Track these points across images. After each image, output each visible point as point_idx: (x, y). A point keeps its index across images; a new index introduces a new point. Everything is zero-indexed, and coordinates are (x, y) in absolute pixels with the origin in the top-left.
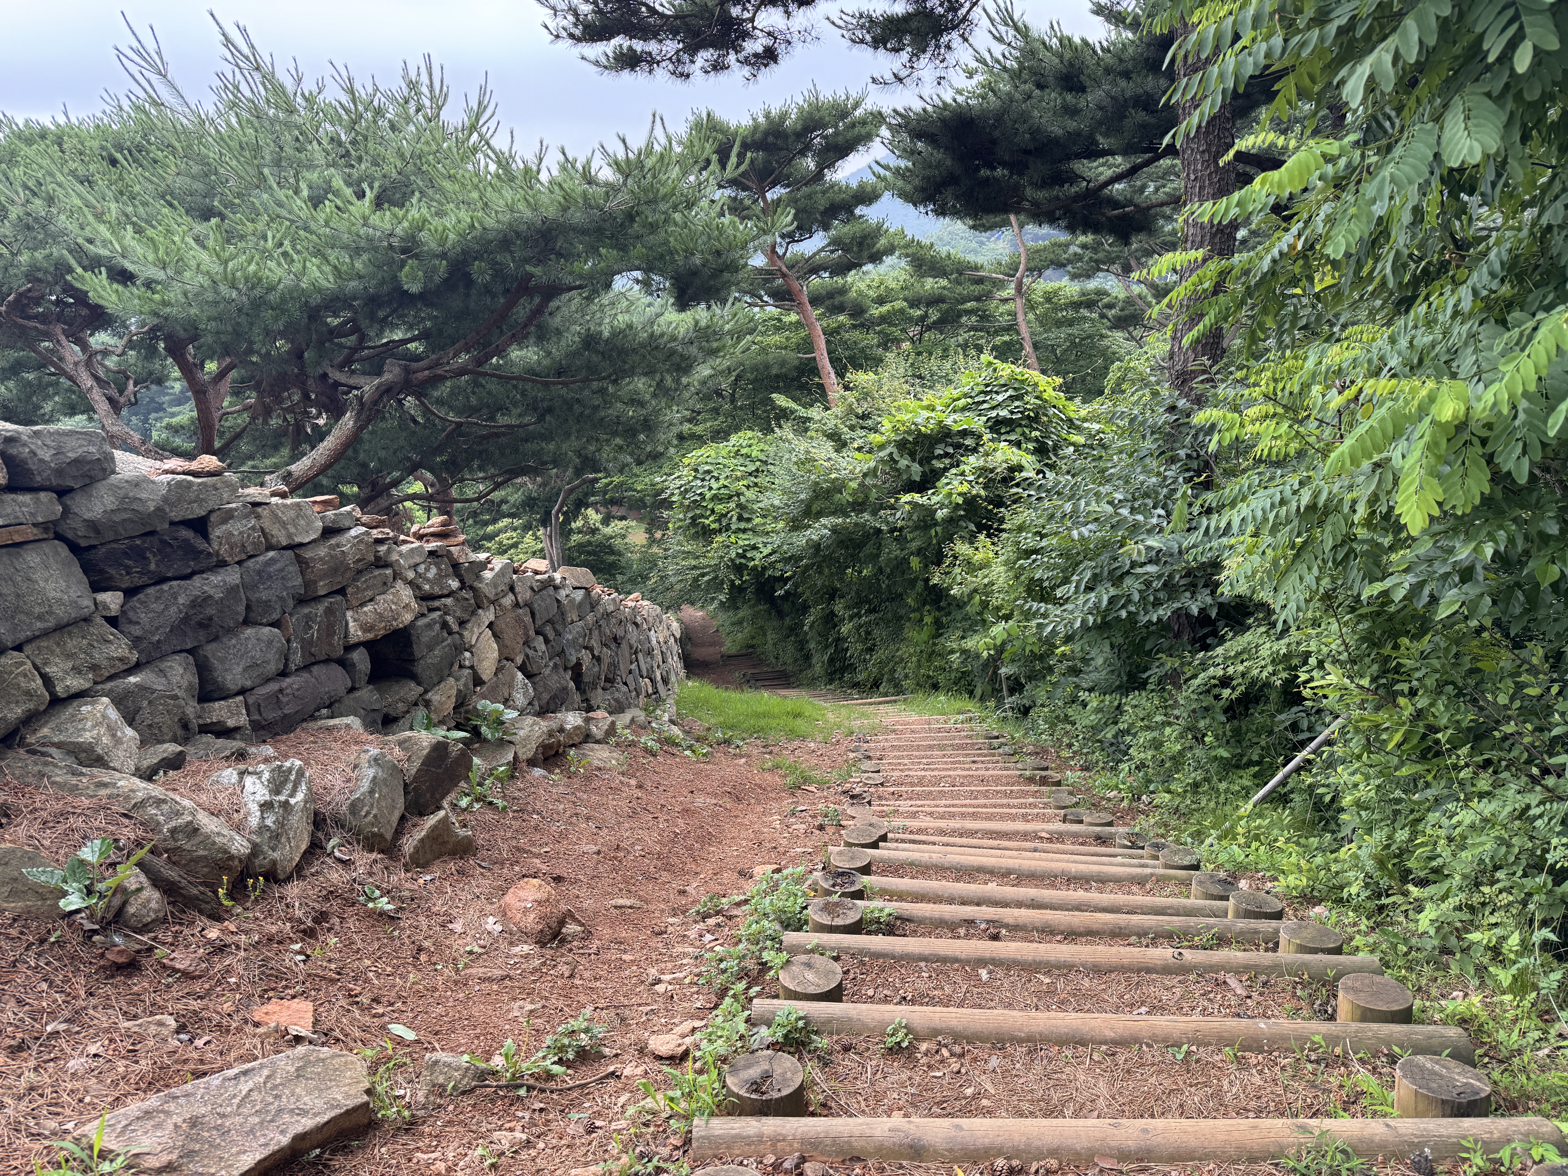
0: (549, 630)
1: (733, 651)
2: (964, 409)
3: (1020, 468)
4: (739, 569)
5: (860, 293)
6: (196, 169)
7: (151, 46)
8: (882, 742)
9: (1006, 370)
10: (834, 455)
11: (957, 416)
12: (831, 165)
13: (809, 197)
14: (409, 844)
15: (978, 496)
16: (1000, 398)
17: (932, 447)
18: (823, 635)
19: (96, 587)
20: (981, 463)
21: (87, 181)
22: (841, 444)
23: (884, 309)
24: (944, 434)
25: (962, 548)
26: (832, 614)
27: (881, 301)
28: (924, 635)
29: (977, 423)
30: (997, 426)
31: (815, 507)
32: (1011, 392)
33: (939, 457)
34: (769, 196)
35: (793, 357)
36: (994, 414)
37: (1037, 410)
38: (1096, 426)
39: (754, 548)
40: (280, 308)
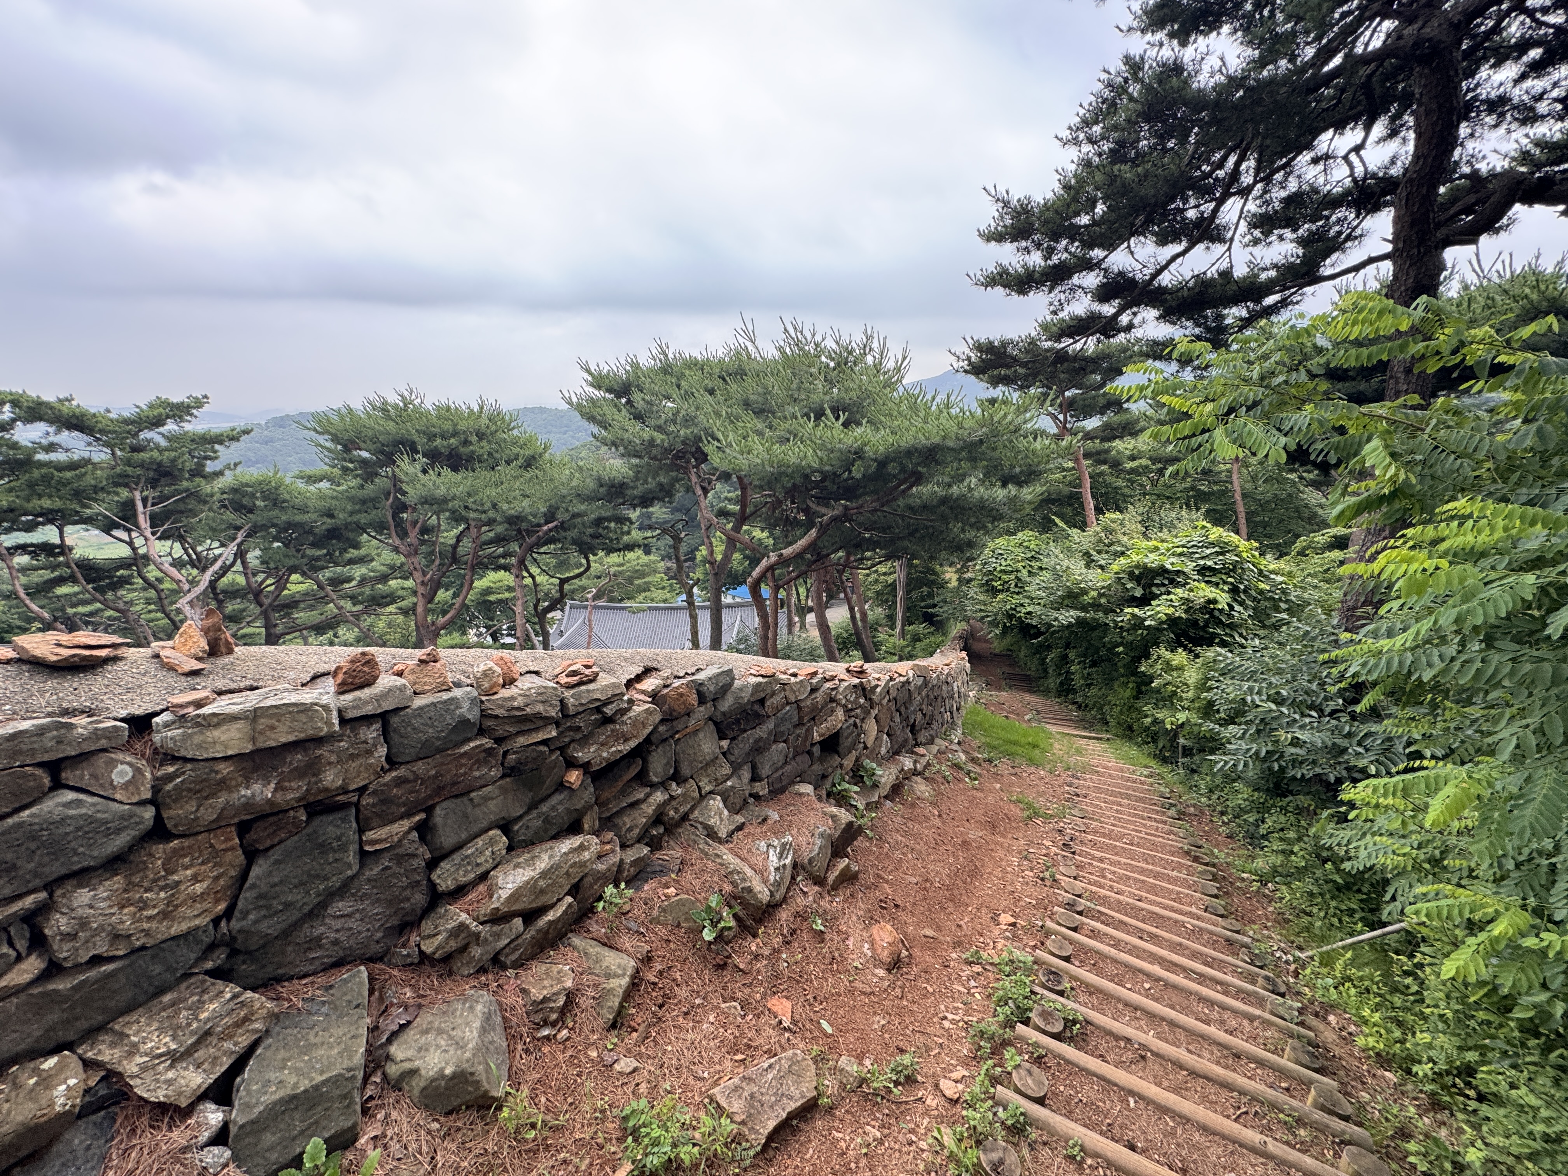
0: (903, 710)
1: (997, 651)
2: (1180, 555)
3: (1214, 601)
4: (1010, 617)
5: (1119, 452)
6: (760, 390)
7: (750, 329)
8: (1087, 781)
9: (1216, 533)
10: (1084, 571)
11: (1173, 560)
12: (1112, 379)
13: (1094, 398)
14: (831, 877)
15: (1180, 618)
16: (1208, 551)
17: (1153, 578)
18: (1058, 667)
19: (721, 738)
20: (1185, 595)
21: (711, 392)
22: (1090, 562)
23: (1134, 464)
24: (1162, 571)
25: (1163, 652)
26: (1066, 656)
27: (1133, 458)
28: (1128, 693)
29: (1189, 567)
30: (1203, 571)
31: (1066, 602)
32: (1217, 549)
33: (1157, 585)
34: (1067, 394)
35: (1067, 490)
36: (1202, 562)
37: (1235, 564)
38: (1280, 579)
39: (1022, 605)
40: (790, 476)
